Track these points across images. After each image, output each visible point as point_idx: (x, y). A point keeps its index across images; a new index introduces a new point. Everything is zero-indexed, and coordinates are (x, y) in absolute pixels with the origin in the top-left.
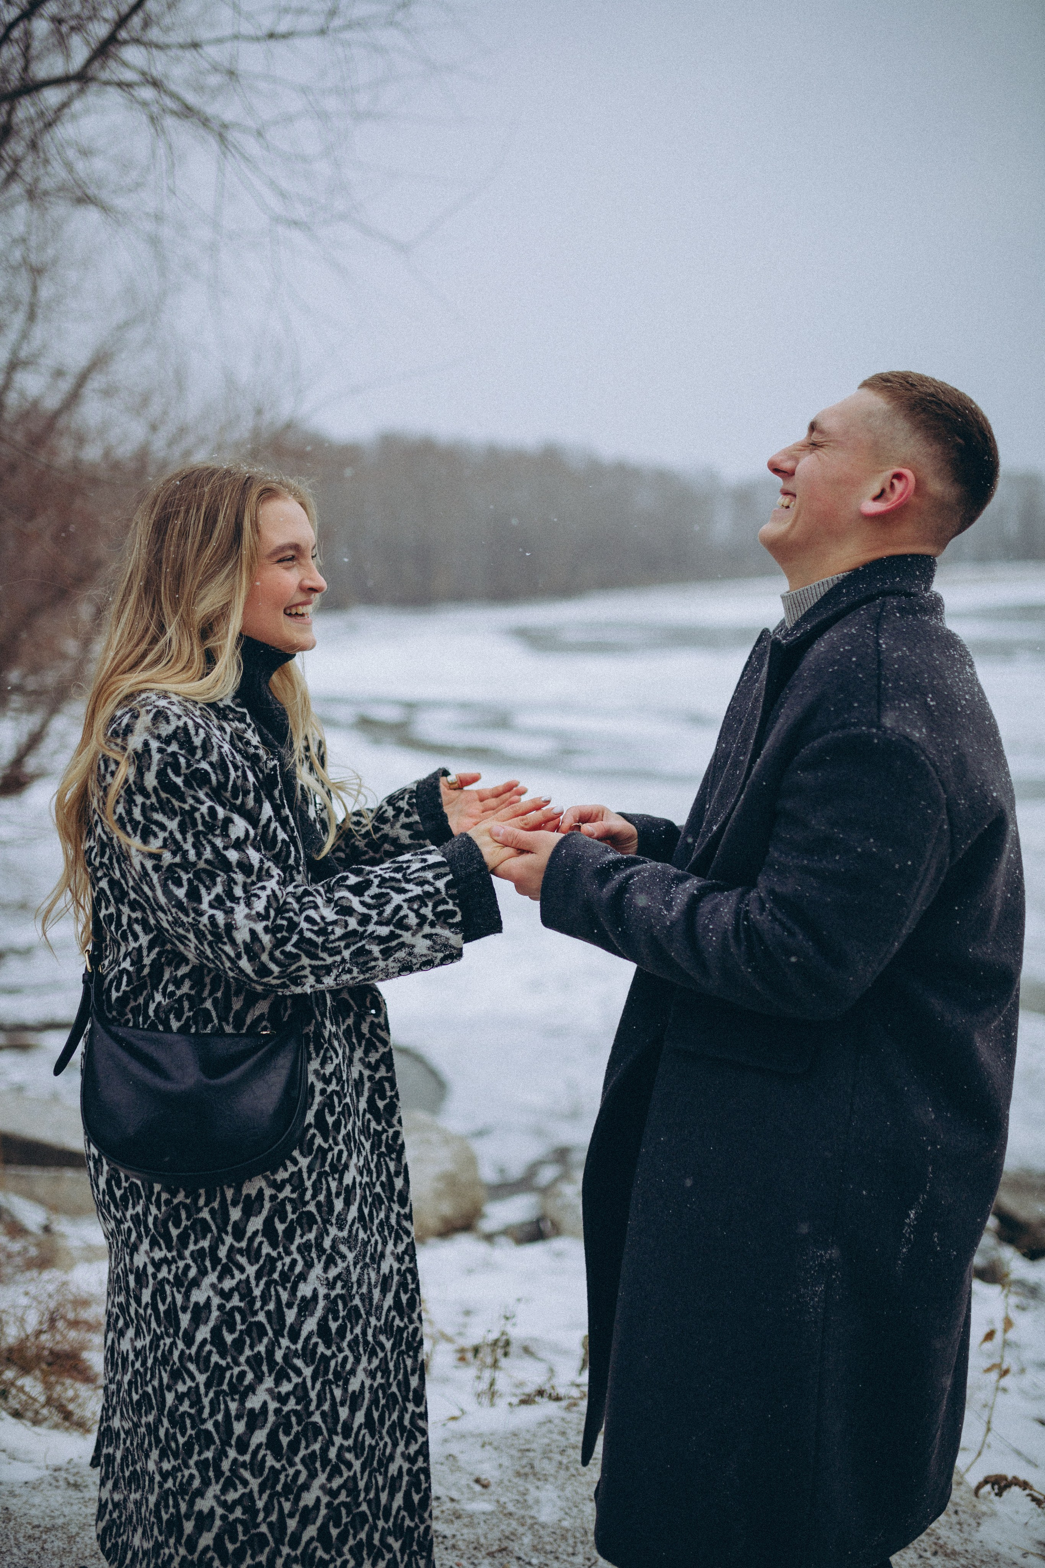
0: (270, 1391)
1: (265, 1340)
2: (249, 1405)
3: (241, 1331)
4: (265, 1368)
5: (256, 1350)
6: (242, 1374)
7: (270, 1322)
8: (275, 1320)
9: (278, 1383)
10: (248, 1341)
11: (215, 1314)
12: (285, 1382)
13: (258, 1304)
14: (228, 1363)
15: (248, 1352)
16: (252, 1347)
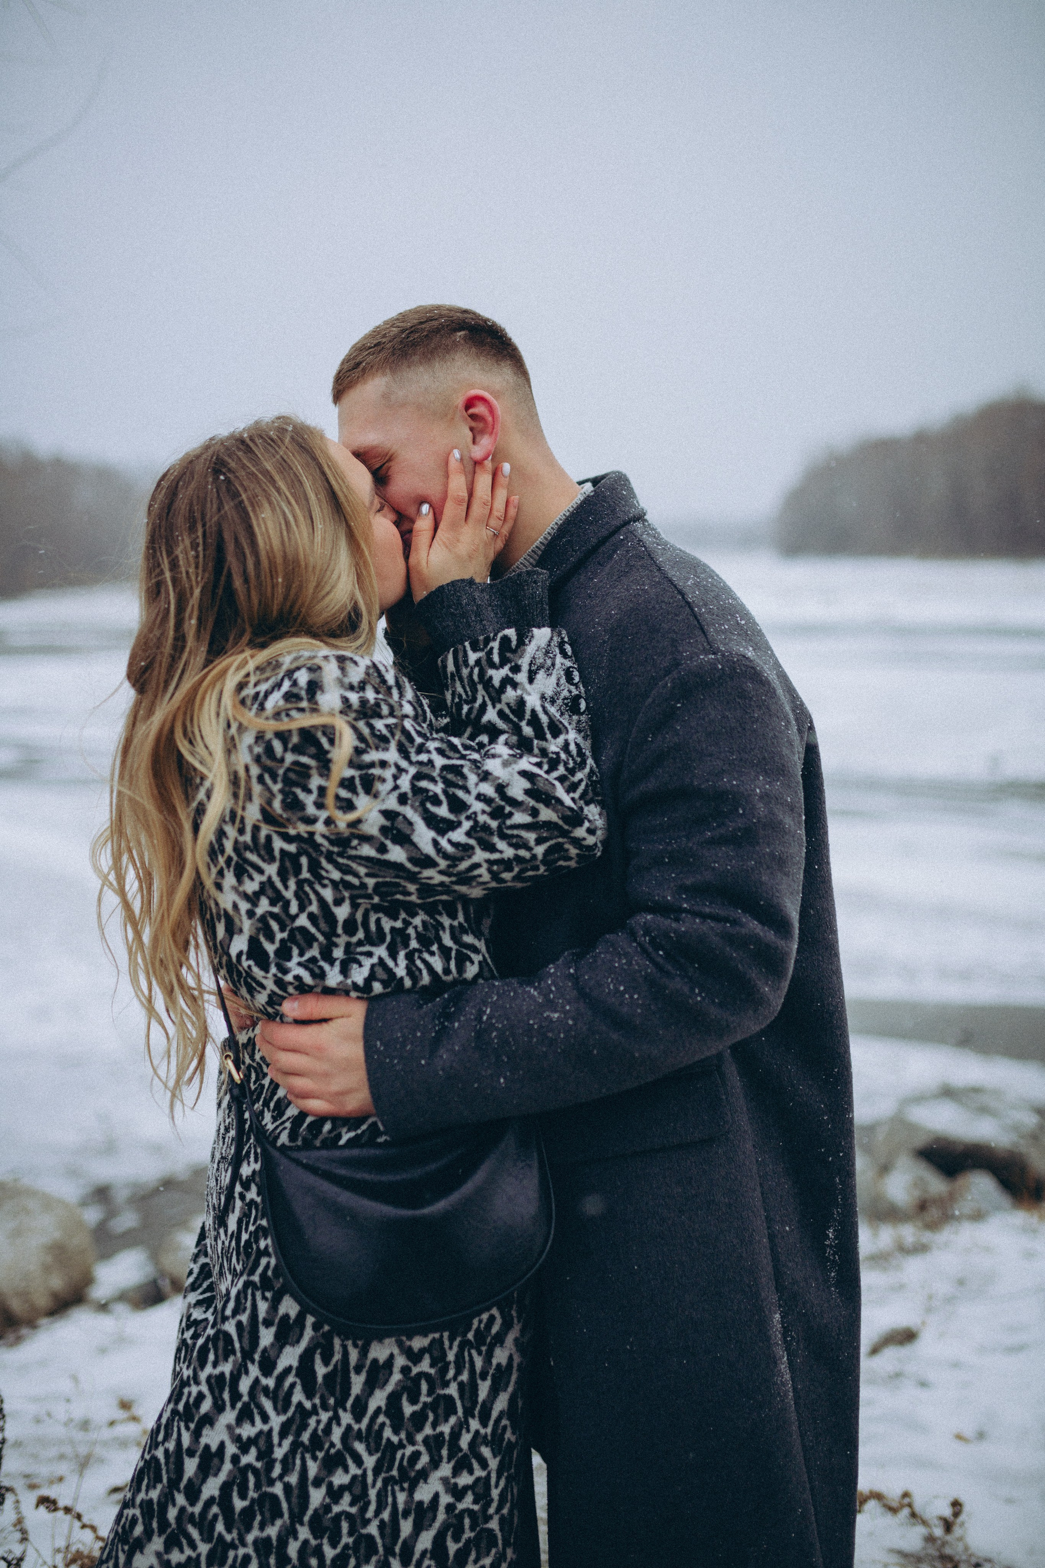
0: (445, 1480)
1: (453, 1420)
2: (418, 1496)
3: (425, 1404)
4: (445, 1452)
5: (439, 1429)
6: (416, 1456)
7: (462, 1397)
8: (467, 1395)
9: (456, 1472)
10: (431, 1417)
11: (396, 1377)
12: (465, 1473)
13: (451, 1373)
14: (400, 1440)
15: (428, 1430)
16: (434, 1425)
